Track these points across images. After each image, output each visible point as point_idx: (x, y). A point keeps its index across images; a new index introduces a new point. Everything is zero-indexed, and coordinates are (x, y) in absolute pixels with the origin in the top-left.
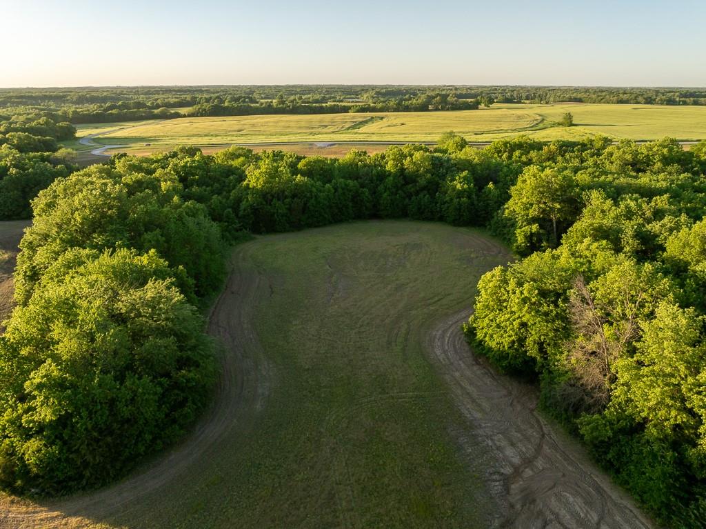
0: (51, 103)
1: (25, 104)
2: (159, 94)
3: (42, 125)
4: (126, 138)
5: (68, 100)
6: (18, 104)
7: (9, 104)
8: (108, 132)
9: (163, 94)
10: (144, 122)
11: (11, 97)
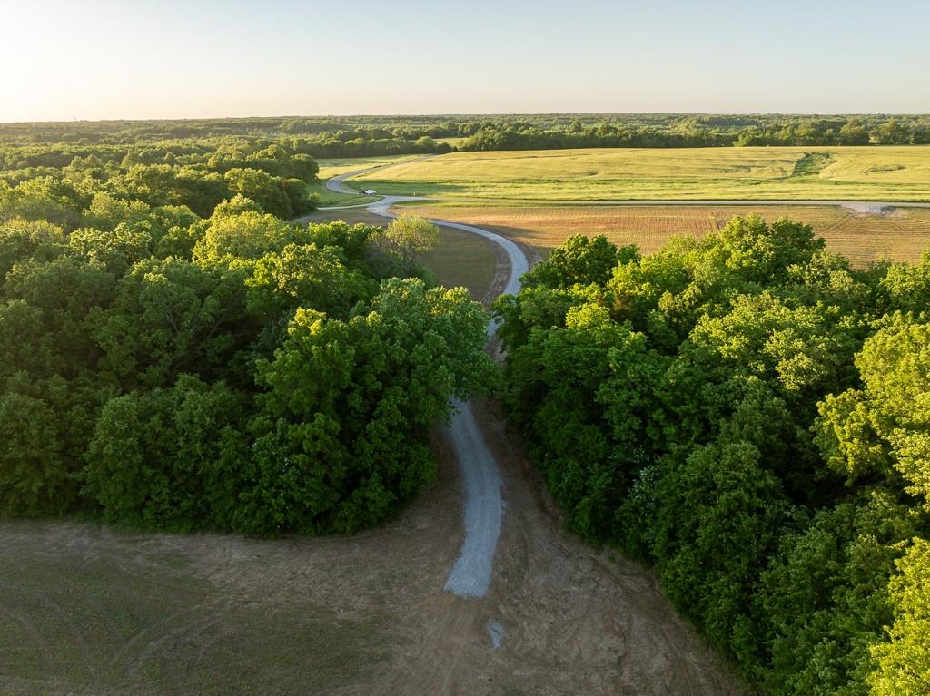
0: (260, 132)
1: (230, 133)
2: (390, 123)
3: (270, 157)
4: (401, 183)
5: (280, 129)
6: (221, 133)
7: (210, 133)
8: (363, 171)
9: (395, 122)
10: (404, 158)
11: (212, 125)
